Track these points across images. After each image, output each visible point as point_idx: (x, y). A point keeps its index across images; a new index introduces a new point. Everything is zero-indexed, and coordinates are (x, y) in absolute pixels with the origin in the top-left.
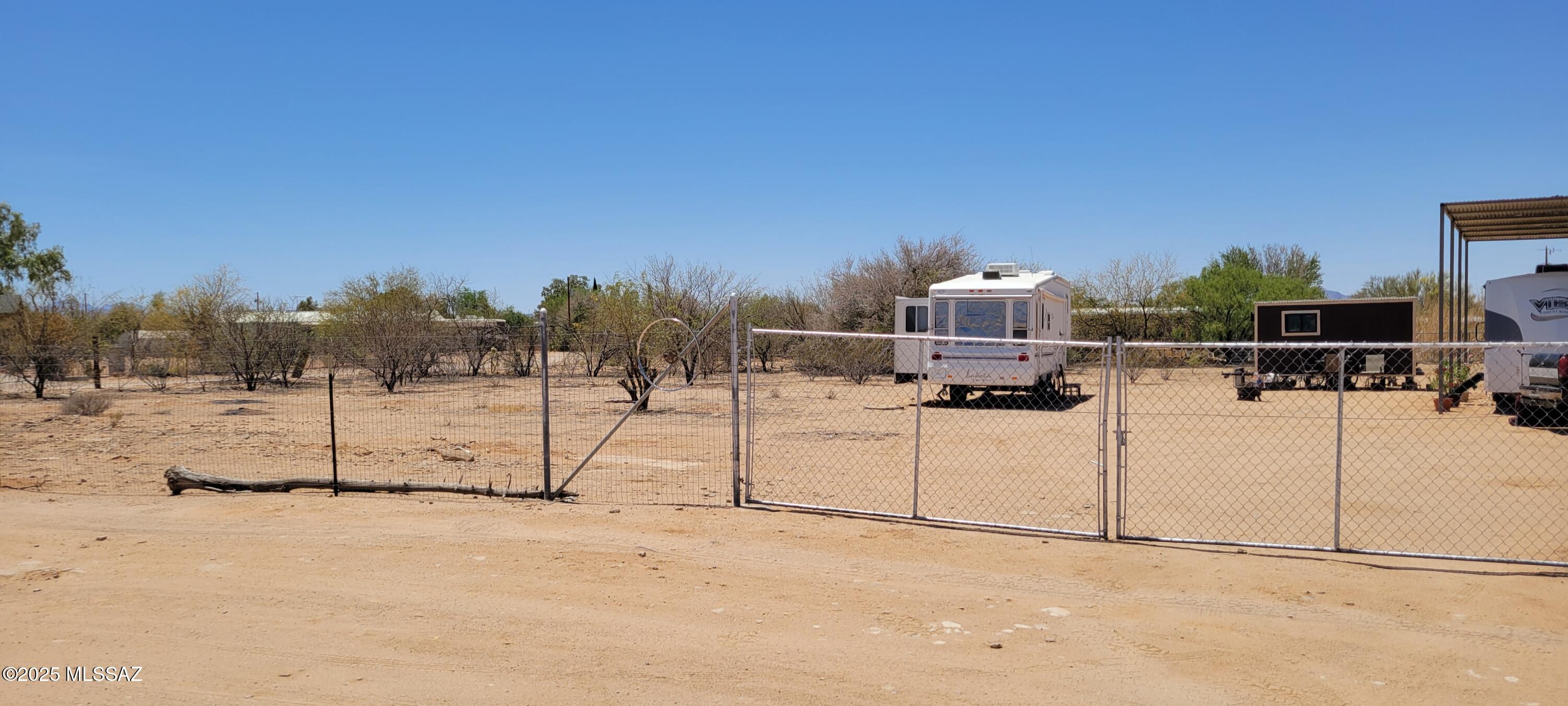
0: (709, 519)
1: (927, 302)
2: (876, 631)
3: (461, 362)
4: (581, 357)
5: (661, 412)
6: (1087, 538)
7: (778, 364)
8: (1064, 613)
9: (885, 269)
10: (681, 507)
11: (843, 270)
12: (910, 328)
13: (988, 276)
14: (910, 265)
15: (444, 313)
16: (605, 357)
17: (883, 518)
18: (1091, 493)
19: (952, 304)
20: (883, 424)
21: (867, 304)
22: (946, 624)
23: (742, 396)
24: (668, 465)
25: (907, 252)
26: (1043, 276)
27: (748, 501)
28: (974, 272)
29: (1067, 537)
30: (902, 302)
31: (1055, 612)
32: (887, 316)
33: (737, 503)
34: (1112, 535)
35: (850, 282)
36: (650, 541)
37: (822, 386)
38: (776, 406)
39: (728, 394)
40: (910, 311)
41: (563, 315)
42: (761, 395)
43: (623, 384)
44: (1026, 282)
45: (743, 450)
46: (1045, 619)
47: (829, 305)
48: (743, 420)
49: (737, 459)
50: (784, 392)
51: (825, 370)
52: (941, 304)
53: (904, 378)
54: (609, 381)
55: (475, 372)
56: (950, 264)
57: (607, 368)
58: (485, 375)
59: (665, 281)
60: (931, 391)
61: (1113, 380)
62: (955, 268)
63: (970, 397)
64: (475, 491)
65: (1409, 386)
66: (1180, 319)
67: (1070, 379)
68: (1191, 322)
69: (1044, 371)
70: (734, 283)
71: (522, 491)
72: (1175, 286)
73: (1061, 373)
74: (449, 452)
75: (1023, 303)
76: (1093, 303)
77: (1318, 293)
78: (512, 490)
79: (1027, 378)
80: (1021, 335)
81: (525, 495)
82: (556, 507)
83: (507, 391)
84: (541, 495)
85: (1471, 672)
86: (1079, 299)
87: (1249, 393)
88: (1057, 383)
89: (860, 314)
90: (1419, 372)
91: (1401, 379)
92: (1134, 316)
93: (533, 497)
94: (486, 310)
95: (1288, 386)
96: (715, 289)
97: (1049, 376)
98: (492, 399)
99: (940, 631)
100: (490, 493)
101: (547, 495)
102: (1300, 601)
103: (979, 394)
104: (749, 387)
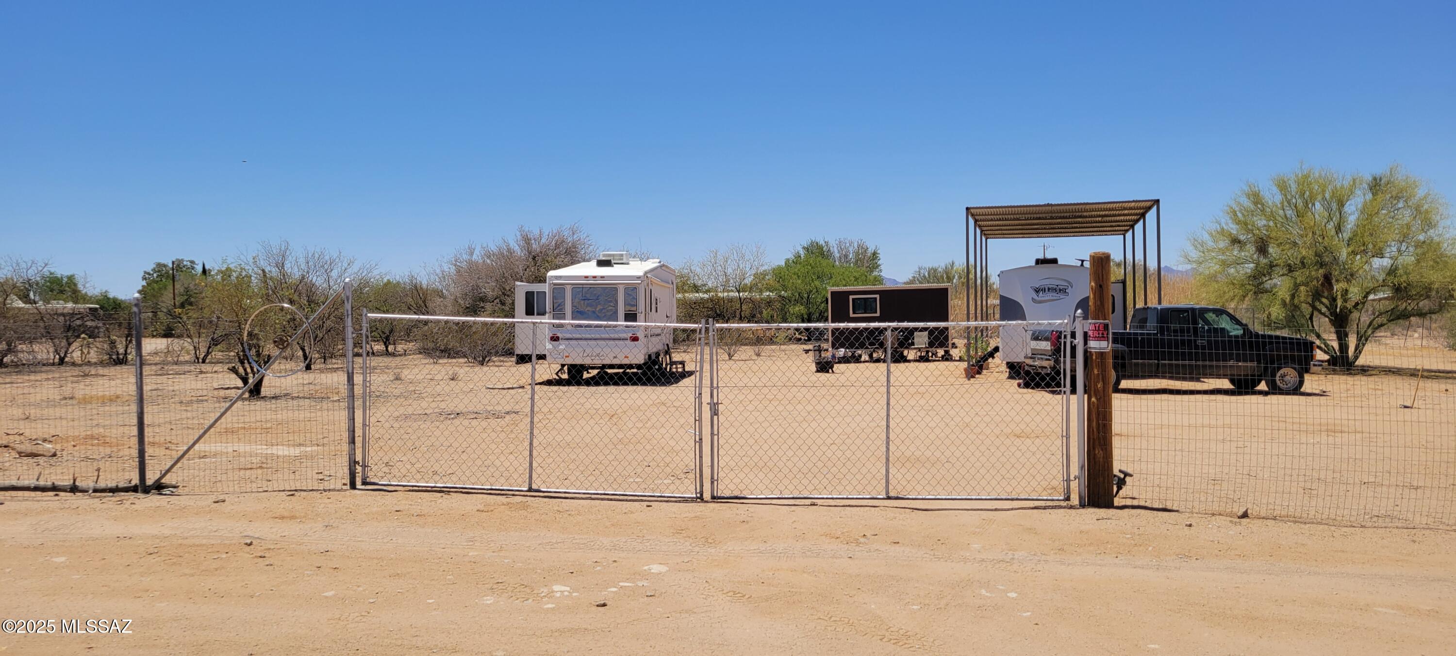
0: (322, 503)
1: (545, 288)
2: (489, 600)
3: (44, 351)
4: (187, 343)
5: (275, 397)
6: (685, 500)
7: (400, 348)
8: (663, 569)
9: (506, 256)
10: (293, 493)
11: (465, 257)
12: (529, 312)
13: (602, 263)
14: (530, 253)
15: (25, 298)
16: (215, 342)
17: (500, 493)
18: (689, 459)
19: (568, 289)
20: (505, 401)
21: (489, 289)
22: (556, 588)
23: (358, 379)
24: (282, 451)
25: (527, 240)
26: (651, 264)
27: (364, 483)
28: (589, 260)
29: (668, 500)
30: (521, 288)
31: (656, 568)
32: (509, 301)
33: (353, 486)
34: (707, 496)
35: (473, 267)
36: (257, 530)
37: (445, 368)
38: (398, 389)
39: (343, 378)
40: (529, 296)
41: (167, 300)
42: (378, 380)
43: (234, 370)
44: (635, 269)
45: (359, 432)
46: (646, 576)
47: (453, 290)
48: (358, 403)
49: (352, 441)
50: (405, 374)
51: (448, 352)
52: (559, 290)
53: (523, 359)
54: (218, 368)
55: (62, 361)
56: (568, 252)
57: (217, 354)
58: (74, 364)
59: (281, 266)
60: (546, 370)
61: (707, 357)
62: (572, 256)
63: (586, 375)
64: (55, 488)
65: (947, 357)
66: (769, 303)
67: (676, 357)
68: (778, 305)
69: (653, 350)
70: (355, 268)
71: (112, 484)
72: (764, 274)
73: (667, 352)
74: (28, 447)
75: (631, 290)
76: (696, 288)
77: (878, 280)
78: (102, 484)
79: (636, 355)
80: (631, 317)
81: (114, 490)
82: (153, 500)
83: (100, 381)
84: (135, 489)
85: (983, 592)
86: (685, 285)
87: (824, 367)
88: (664, 360)
89: (483, 299)
90: (954, 346)
91: (941, 352)
92: (731, 300)
93: (126, 490)
94: (76, 295)
95: (857, 360)
96: (334, 274)
97: (658, 354)
98: (82, 389)
99: (550, 595)
100: (74, 489)
101: (143, 488)
102: (858, 543)
103: (594, 372)
104: (365, 371)
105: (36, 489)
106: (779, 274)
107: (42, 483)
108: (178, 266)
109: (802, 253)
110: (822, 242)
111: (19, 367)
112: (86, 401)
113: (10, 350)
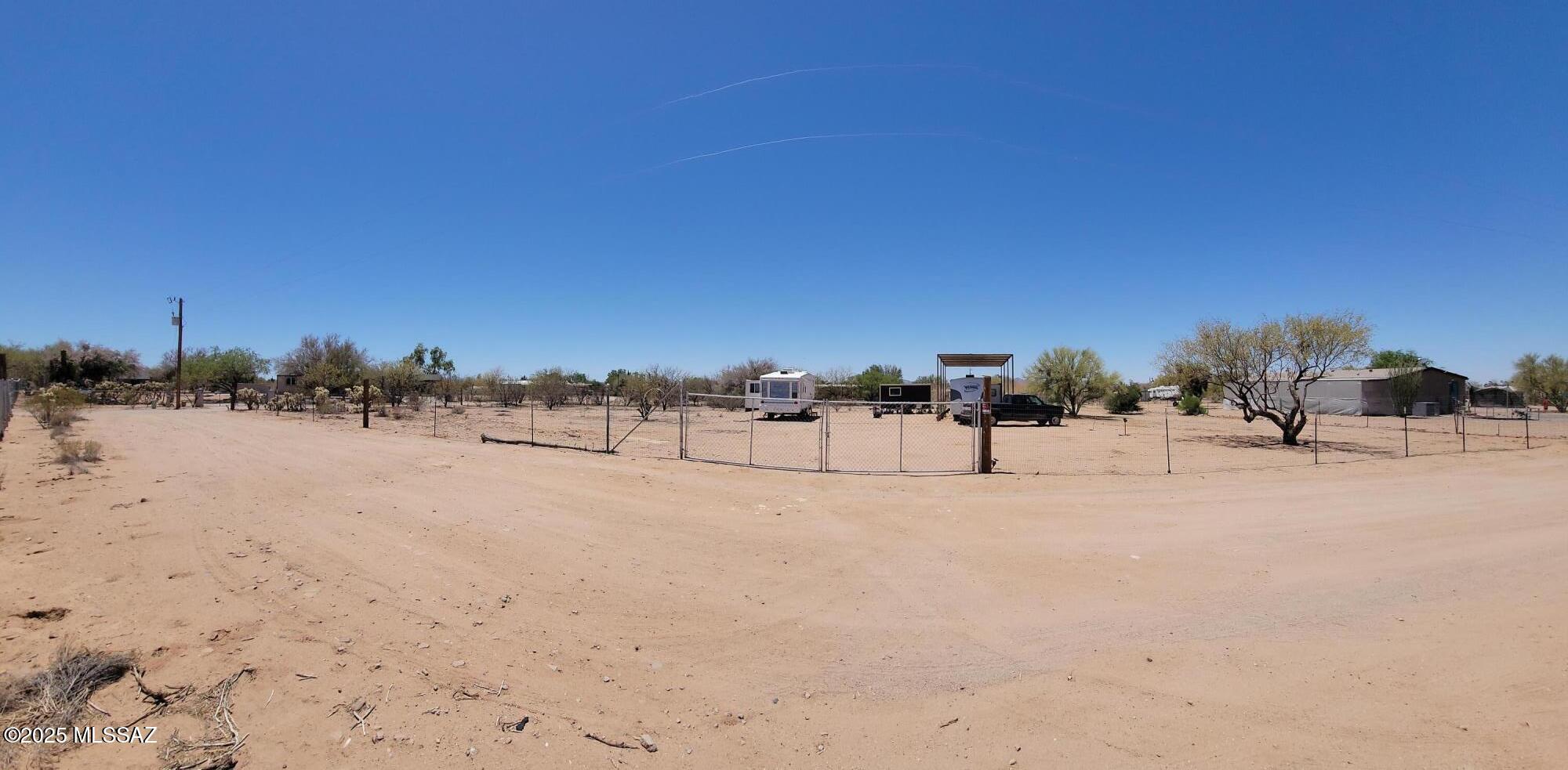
0: (670, 464)
1: (759, 382)
2: (733, 509)
3: (575, 400)
4: (622, 399)
5: (653, 421)
6: (814, 471)
7: (700, 403)
8: (804, 500)
9: (743, 369)
10: (659, 459)
11: (727, 369)
12: (752, 391)
13: (782, 373)
14: (752, 367)
15: (570, 382)
16: (631, 399)
17: (739, 465)
18: (817, 454)
19: (769, 383)
20: (741, 427)
21: (736, 382)
22: (760, 506)
23: (684, 415)
24: (655, 442)
25: (752, 363)
26: (803, 373)
27: (686, 457)
28: (777, 371)
29: (808, 471)
30: (749, 382)
31: (801, 500)
32: (743, 386)
33: (681, 458)
34: (824, 470)
35: (729, 373)
36: (646, 472)
37: (717, 412)
38: (699, 419)
39: (679, 414)
40: (752, 385)
41: (616, 383)
42: (691, 416)
43: (639, 410)
44: (797, 375)
45: (684, 436)
46: (798, 503)
47: (722, 382)
48: (684, 425)
49: (682, 441)
50: (701, 413)
51: (719, 406)
52: (764, 383)
53: (748, 410)
54: (632, 408)
55: (581, 403)
56: (768, 368)
57: (632, 403)
58: (584, 404)
59: (655, 372)
60: (758, 414)
61: (825, 410)
62: (770, 369)
63: (775, 417)
64: (580, 449)
65: (930, 412)
66: (855, 389)
67: (813, 410)
68: (858, 390)
69: (804, 407)
70: (683, 373)
71: (598, 449)
72: (852, 378)
73: (810, 408)
74: (571, 434)
75: (795, 383)
76: (823, 383)
77: (901, 381)
78: (594, 449)
79: (797, 410)
80: (795, 395)
81: (599, 452)
82: (611, 456)
83: (593, 411)
84: (605, 452)
85: (938, 510)
86: (818, 381)
87: (877, 415)
88: (809, 412)
89: (734, 385)
90: (933, 408)
91: (927, 410)
92: (838, 387)
93: (602, 452)
94: (585, 381)
95: (892, 413)
96: (675, 375)
97: (806, 409)
98: (587, 414)
99: (758, 508)
100: (586, 450)
101: (608, 452)
102: (887, 491)
103: (779, 416)
104: (687, 412)
105: (575, 448)
106: (859, 378)
107: (576, 447)
108: (620, 371)
109: (869, 369)
110: (878, 365)
111: (568, 405)
112: (588, 418)
113: (566, 399)
